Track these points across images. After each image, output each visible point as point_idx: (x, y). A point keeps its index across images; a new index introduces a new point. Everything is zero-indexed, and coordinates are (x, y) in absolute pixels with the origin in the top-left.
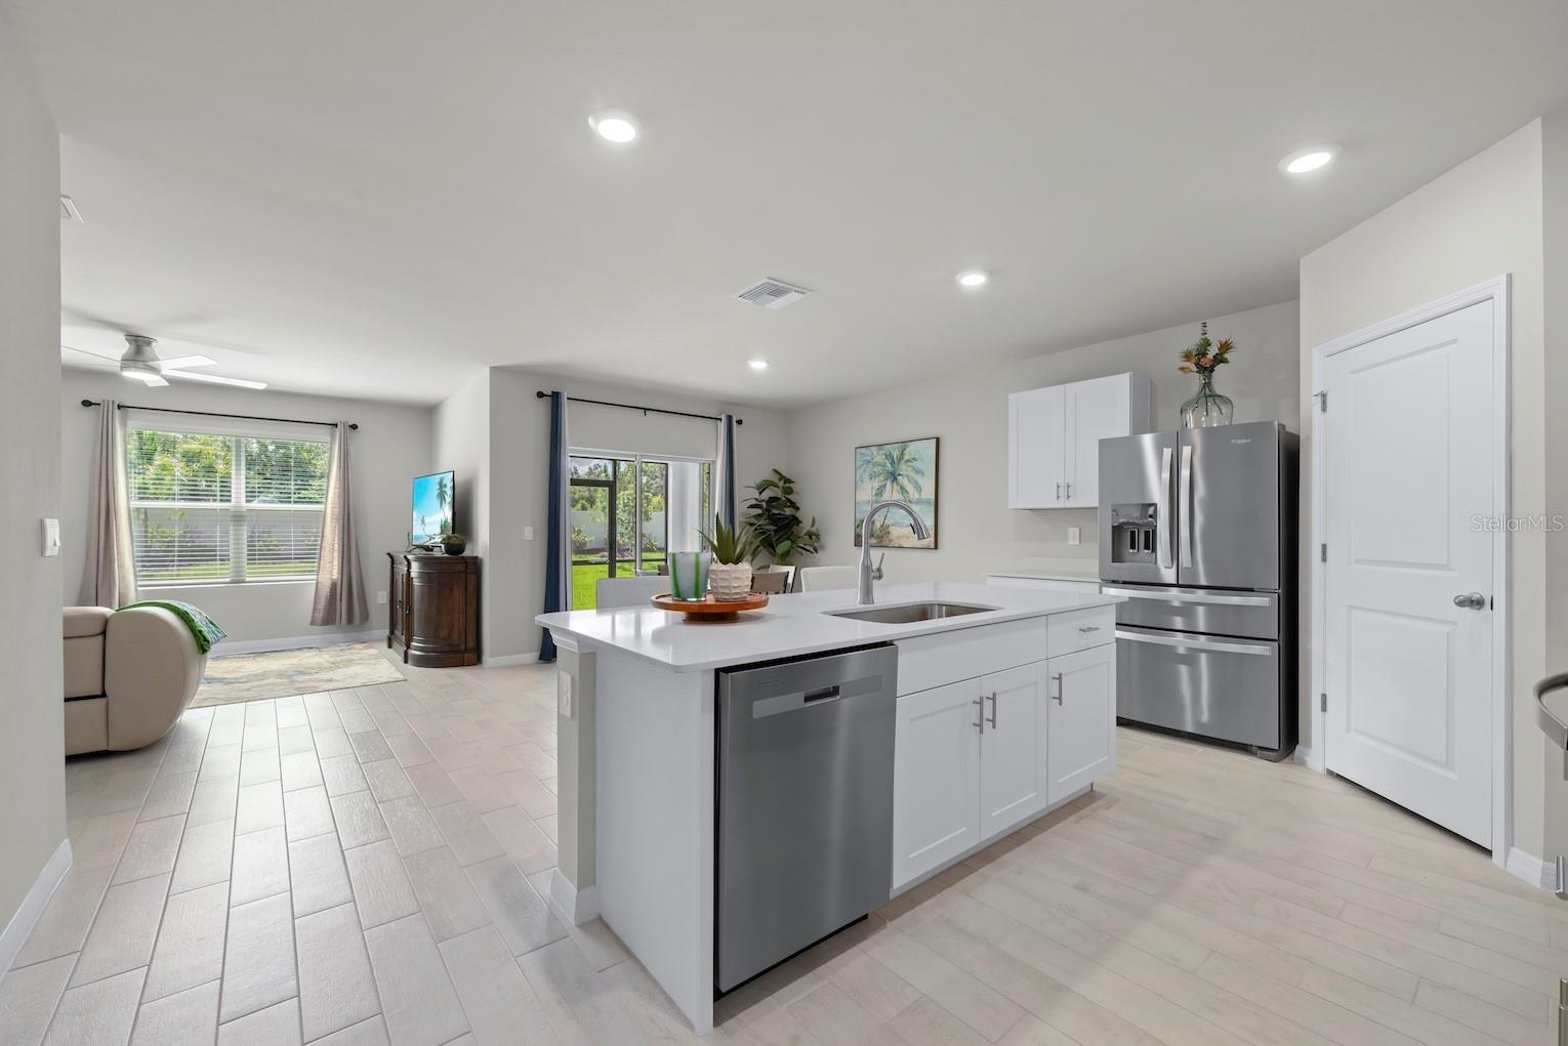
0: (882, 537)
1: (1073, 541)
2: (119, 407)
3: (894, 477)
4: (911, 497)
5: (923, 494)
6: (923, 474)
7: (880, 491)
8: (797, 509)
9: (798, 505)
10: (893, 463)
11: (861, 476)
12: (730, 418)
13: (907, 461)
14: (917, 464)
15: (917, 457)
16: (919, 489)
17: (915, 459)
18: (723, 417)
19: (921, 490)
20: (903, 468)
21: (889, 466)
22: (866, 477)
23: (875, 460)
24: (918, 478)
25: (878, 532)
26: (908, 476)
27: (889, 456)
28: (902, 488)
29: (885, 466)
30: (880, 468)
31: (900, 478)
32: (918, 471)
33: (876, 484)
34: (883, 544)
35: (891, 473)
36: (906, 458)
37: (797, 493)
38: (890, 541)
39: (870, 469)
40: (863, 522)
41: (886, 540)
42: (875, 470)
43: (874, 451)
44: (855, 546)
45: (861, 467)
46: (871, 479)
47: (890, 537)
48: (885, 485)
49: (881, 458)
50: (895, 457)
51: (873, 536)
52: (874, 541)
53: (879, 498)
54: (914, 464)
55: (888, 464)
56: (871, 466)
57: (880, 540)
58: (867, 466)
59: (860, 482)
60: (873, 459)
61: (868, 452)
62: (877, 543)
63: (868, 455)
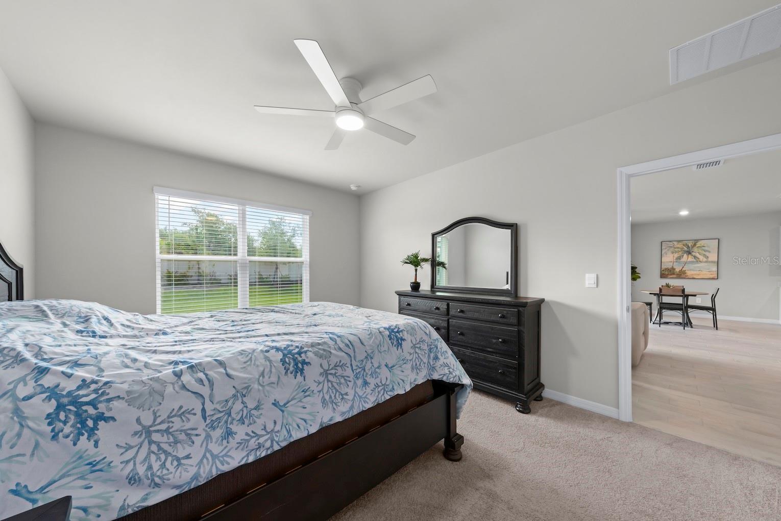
0: (681, 275)
3: (689, 252)
4: (702, 260)
5: (710, 258)
6: (709, 252)
7: (679, 258)
10: (688, 247)
11: (665, 252)
14: (706, 248)
15: (705, 246)
16: (708, 257)
20: (695, 249)
22: (669, 252)
24: (707, 254)
26: (699, 253)
27: (685, 245)
28: (695, 257)
29: (683, 248)
30: (679, 249)
31: (693, 253)
32: (706, 251)
33: (676, 255)
34: (681, 277)
35: (687, 251)
36: (697, 246)
38: (687, 276)
39: (672, 249)
40: (667, 269)
41: (683, 276)
42: (676, 250)
43: (675, 243)
44: (661, 277)
45: (666, 248)
46: (673, 253)
47: (686, 275)
48: (683, 256)
49: (680, 245)
50: (690, 245)
51: (674, 274)
52: (675, 276)
53: (678, 260)
54: (703, 248)
55: (685, 248)
56: (673, 248)
57: (679, 275)
58: (670, 249)
59: (665, 254)
60: (674, 246)
61: (672, 243)
62: (677, 277)
63: (672, 245)
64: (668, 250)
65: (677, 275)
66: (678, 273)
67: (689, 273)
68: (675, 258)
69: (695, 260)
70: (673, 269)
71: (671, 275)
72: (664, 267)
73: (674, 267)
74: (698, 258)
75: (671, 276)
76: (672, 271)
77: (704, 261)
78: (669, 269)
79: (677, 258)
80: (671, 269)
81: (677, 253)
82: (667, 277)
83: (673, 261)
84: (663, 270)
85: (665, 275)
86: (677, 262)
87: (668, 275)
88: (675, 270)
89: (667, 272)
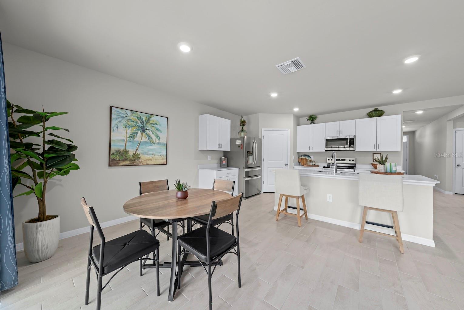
0: (135, 160)
1: (209, 160)
3: (143, 130)
4: (154, 141)
5: (161, 140)
6: (161, 132)
7: (133, 136)
10: (142, 122)
11: (116, 125)
13: (152, 124)
14: (158, 127)
15: (158, 123)
16: (159, 138)
17: (156, 124)
19: (160, 139)
20: (149, 127)
21: (140, 124)
22: (121, 127)
23: (128, 118)
24: (158, 133)
25: (131, 157)
26: (152, 131)
27: (139, 118)
28: (149, 136)
29: (137, 122)
30: (132, 123)
31: (147, 131)
32: (158, 130)
33: (130, 131)
34: (135, 164)
35: (141, 128)
36: (151, 122)
39: (124, 122)
40: (118, 152)
41: (137, 162)
42: (129, 123)
43: (128, 112)
44: (109, 166)
45: (117, 119)
46: (126, 127)
47: (140, 160)
48: (137, 133)
49: (134, 117)
50: (144, 120)
51: (126, 159)
52: (127, 163)
53: (132, 140)
54: (156, 126)
55: (139, 122)
56: (125, 120)
57: (132, 162)
58: (122, 120)
59: (115, 128)
60: (127, 117)
61: (124, 112)
62: (130, 164)
63: (123, 114)
64: (120, 122)
65: (131, 160)
67: (143, 158)
68: (128, 136)
69: (149, 141)
70: (126, 152)
71: (123, 161)
72: (113, 149)
73: (127, 149)
74: (151, 138)
75: (124, 163)
76: (124, 156)
77: (156, 142)
78: (121, 152)
79: (131, 136)
80: (123, 152)
81: (130, 129)
82: (119, 164)
83: (125, 140)
84: (113, 154)
85: (116, 162)
86: (130, 141)
87: (119, 162)
88: (128, 153)
89: (118, 157)
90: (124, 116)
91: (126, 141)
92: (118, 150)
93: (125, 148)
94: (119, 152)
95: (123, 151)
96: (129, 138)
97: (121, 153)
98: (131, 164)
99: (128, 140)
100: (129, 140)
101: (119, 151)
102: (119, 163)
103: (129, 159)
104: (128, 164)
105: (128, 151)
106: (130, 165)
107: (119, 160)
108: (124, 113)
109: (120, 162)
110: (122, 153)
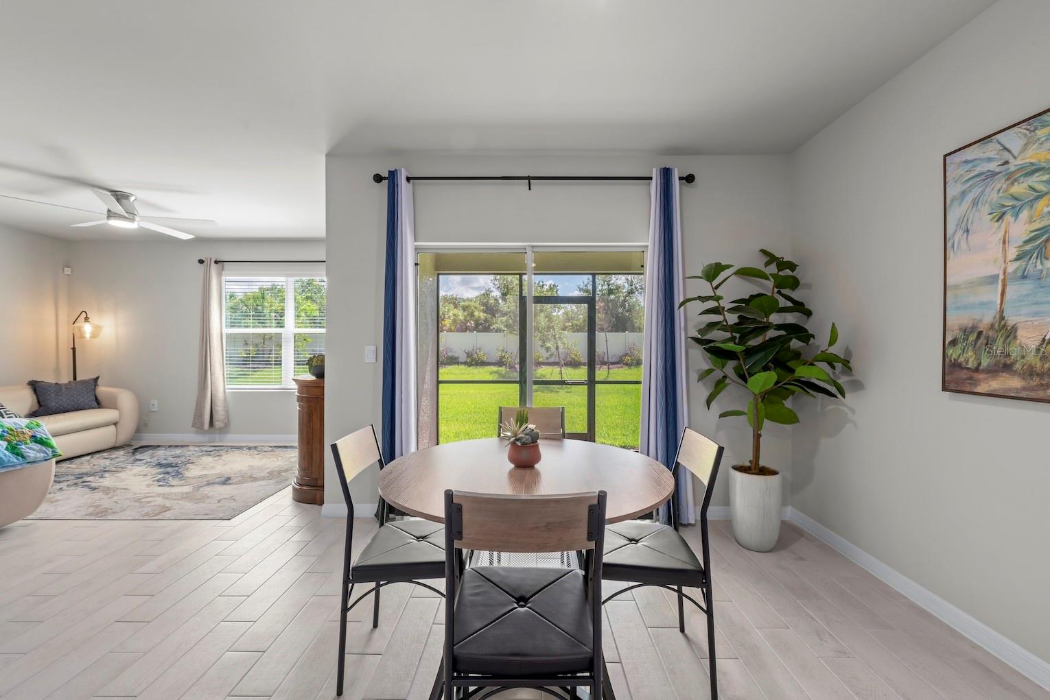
2: (216, 262)
7: (1038, 244)
8: (808, 313)
9: (809, 306)
11: (960, 222)
12: (666, 173)
18: (655, 174)
23: (1013, 166)
25: (1030, 358)
30: (1034, 179)
33: (1021, 228)
37: (808, 286)
39: (994, 193)
42: (1017, 189)
43: (1013, 140)
44: (945, 389)
45: (963, 194)
46: (1001, 217)
51: (1007, 368)
52: (1013, 383)
53: (1033, 268)
56: (1000, 183)
57: (1035, 381)
58: (983, 192)
59: (959, 233)
60: (1006, 163)
61: (991, 149)
62: (1024, 389)
63: (990, 160)
64: (975, 203)
65: (1030, 372)
66: (1032, 359)
68: (1012, 253)
70: (1010, 333)
71: (993, 371)
72: (957, 320)
73: (1011, 320)
75: (994, 385)
76: (998, 347)
78: (980, 333)
79: (1029, 247)
80: (991, 333)
81: (1025, 214)
82: (976, 385)
83: (1001, 277)
84: (954, 342)
85: (964, 374)
86: (1024, 277)
87: (977, 376)
88: (1015, 337)
89: (970, 354)
90: (993, 166)
91: (1004, 280)
92: (970, 325)
93: (1002, 311)
94: (975, 334)
95: (992, 326)
96: (1017, 264)
97: (982, 340)
98: (1033, 395)
99: (1015, 271)
100: (1019, 273)
101: (973, 328)
102: (976, 382)
103: (1018, 366)
104: (1017, 390)
105: (1014, 329)
106: (1024, 394)
107: (977, 370)
108: (991, 155)
109: (981, 376)
110: (987, 338)
